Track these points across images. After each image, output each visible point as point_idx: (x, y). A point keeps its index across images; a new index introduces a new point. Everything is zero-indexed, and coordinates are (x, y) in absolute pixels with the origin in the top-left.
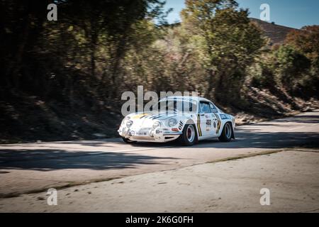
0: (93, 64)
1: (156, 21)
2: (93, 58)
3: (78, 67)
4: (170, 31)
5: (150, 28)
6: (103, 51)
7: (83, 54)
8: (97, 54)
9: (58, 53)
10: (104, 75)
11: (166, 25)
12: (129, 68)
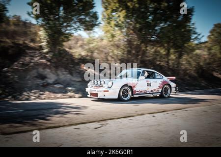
0: (168, 62)
1: (196, 42)
2: (169, 60)
3: (162, 64)
4: (203, 45)
5: (193, 45)
6: (173, 57)
7: (164, 58)
8: (170, 58)
9: (155, 59)
10: (173, 67)
11: (201, 43)
12: (184, 63)
